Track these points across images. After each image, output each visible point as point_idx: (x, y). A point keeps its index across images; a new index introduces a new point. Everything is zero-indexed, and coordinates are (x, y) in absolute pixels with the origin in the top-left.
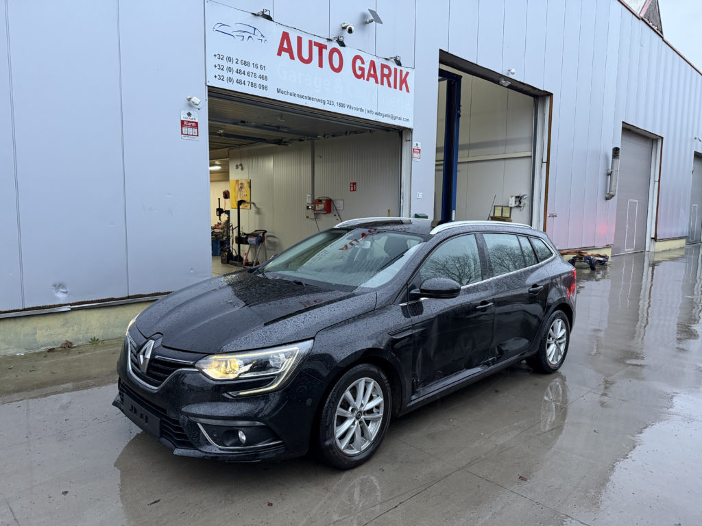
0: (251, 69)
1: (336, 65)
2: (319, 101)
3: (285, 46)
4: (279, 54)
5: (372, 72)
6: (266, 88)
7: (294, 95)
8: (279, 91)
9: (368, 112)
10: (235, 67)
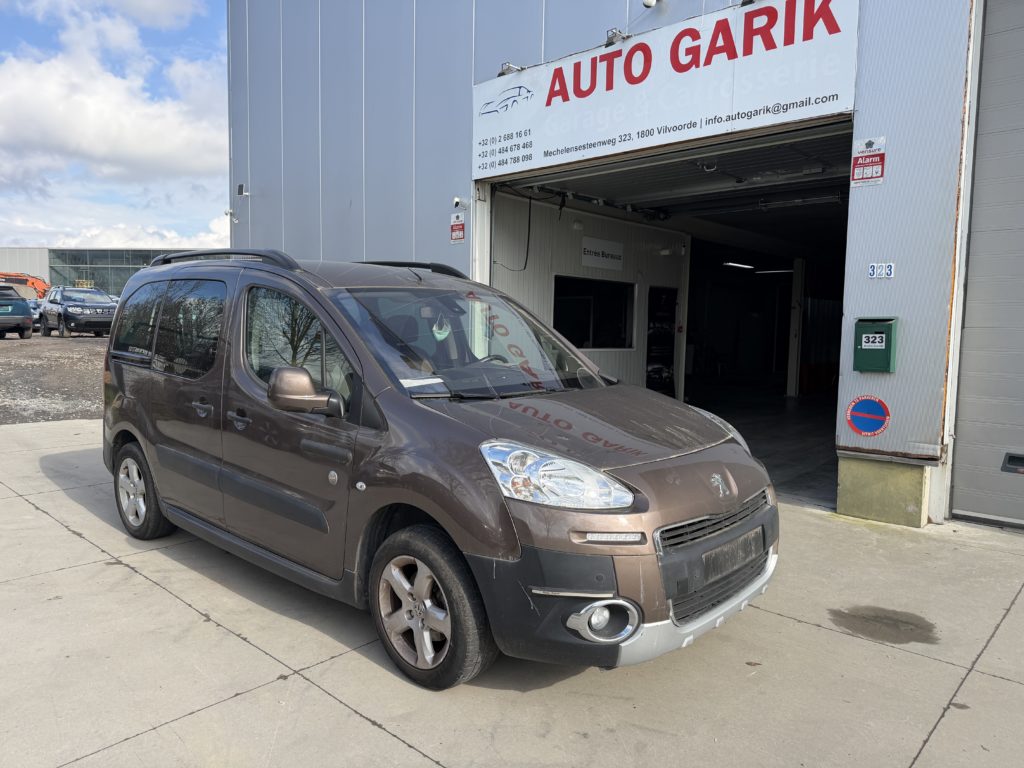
0: (516, 141)
1: (637, 71)
2: (604, 143)
3: (557, 87)
4: (549, 103)
5: (720, 42)
6: (528, 157)
7: (567, 150)
8: (547, 154)
9: (708, 122)
10: (497, 146)
